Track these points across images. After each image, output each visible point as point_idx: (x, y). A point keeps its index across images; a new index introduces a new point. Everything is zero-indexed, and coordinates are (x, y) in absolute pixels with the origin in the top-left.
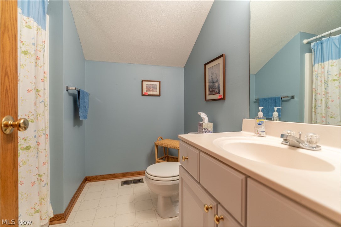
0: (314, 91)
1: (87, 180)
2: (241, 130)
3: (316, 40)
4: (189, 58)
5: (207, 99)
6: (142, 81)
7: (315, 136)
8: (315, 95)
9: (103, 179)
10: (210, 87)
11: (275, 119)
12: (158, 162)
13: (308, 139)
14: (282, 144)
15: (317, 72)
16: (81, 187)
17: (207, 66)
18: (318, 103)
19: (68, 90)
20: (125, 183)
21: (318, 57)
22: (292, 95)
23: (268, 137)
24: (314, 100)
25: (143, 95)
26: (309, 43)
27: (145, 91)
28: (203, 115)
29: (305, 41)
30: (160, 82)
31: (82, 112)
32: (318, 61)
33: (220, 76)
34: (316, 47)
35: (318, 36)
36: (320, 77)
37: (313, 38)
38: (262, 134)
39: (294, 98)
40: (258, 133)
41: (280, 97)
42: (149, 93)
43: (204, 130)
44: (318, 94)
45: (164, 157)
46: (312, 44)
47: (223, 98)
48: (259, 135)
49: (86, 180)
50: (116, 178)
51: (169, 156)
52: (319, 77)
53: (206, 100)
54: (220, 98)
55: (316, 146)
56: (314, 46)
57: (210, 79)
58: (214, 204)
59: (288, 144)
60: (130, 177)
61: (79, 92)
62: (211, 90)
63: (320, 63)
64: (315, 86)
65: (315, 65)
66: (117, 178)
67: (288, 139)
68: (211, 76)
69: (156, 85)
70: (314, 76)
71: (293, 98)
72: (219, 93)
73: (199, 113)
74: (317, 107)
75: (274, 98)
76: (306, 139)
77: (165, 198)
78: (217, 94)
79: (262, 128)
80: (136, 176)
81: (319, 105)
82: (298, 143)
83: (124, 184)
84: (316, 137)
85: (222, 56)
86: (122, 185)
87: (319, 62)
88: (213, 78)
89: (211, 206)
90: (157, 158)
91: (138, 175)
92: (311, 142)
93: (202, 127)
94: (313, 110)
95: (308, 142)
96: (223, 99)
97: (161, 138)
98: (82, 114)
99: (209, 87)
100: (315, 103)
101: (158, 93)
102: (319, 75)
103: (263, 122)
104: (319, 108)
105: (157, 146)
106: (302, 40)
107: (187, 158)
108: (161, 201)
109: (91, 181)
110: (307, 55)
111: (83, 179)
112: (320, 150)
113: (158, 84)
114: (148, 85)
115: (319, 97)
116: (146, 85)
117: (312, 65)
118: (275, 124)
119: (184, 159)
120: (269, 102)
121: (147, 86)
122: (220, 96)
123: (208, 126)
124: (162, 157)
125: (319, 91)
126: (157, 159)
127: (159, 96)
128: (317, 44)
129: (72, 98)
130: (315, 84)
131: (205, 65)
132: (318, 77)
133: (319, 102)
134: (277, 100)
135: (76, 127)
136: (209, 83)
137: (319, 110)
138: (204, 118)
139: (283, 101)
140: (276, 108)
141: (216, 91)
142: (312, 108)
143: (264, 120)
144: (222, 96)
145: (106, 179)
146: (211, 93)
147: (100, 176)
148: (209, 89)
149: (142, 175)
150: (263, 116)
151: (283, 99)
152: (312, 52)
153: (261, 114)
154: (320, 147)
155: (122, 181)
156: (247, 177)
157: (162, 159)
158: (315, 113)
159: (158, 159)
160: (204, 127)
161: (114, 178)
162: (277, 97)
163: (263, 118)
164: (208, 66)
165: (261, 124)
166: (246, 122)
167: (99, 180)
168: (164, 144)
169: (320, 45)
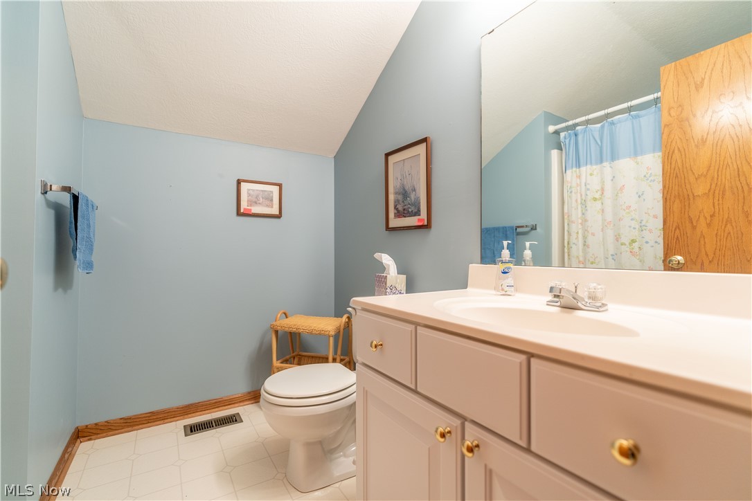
0: (566, 217)
1: (81, 434)
2: (465, 286)
3: (567, 129)
4: (346, 138)
5: (391, 226)
6: (239, 182)
7: (599, 287)
8: (568, 224)
9: (128, 426)
10: (397, 202)
11: (528, 263)
12: (279, 369)
13: (590, 293)
14: (547, 305)
15: (569, 185)
16: (67, 456)
17: (390, 158)
18: (573, 240)
19: (46, 193)
20: (193, 429)
21: (571, 157)
22: (534, 224)
23: (518, 295)
24: (566, 233)
25: (239, 214)
26: (557, 133)
27: (244, 205)
28: (386, 259)
29: (552, 129)
30: (280, 185)
31: (82, 251)
32: (571, 165)
33: (419, 179)
34: (567, 141)
35: (570, 123)
36: (575, 193)
37: (563, 125)
38: (510, 290)
39: (536, 229)
40: (503, 290)
41: (513, 227)
42: (256, 209)
43: (388, 290)
44: (573, 222)
45: (290, 358)
46: (562, 135)
47: (426, 223)
48: (504, 293)
49: (78, 437)
50: (166, 421)
51: (301, 353)
52: (573, 193)
53: (388, 228)
54: (421, 224)
55: (600, 304)
56: (565, 138)
57: (398, 185)
58: (457, 422)
59: (558, 304)
60: (201, 415)
61: (75, 199)
62: (400, 207)
63: (574, 169)
64: (568, 209)
65: (567, 171)
66: (169, 420)
67: (561, 294)
68: (399, 179)
69: (272, 192)
70: (565, 191)
71: (534, 228)
72: (418, 213)
73: (377, 255)
74: (571, 245)
75: (503, 228)
76: (587, 293)
77: (308, 445)
78: (415, 216)
79: (509, 280)
80: (221, 408)
81: (575, 241)
82: (575, 301)
83: (192, 431)
84: (601, 289)
85: (425, 140)
86: (186, 435)
87: (572, 167)
88: (405, 183)
89: (449, 429)
90: (277, 360)
91: (225, 406)
92: (593, 297)
93: (386, 284)
94: (566, 250)
95: (589, 298)
96: (427, 226)
97: (285, 314)
98: (81, 258)
99: (395, 202)
100: (569, 238)
101: (275, 211)
102: (574, 190)
103: (510, 268)
104: (574, 246)
105: (276, 332)
106: (546, 126)
107: (382, 345)
108: (298, 455)
109: (92, 437)
110: (555, 153)
111: (71, 433)
112: (607, 310)
113: (275, 189)
114: (253, 190)
115: (574, 228)
116: (249, 190)
117: (563, 172)
118: (529, 272)
119: (376, 347)
120: (494, 236)
121: (249, 195)
122: (419, 220)
123: (397, 280)
124: (288, 357)
125: (573, 218)
126: (276, 363)
127: (279, 216)
128: (570, 135)
129: (52, 212)
130: (568, 204)
131: (387, 155)
132: (571, 192)
133: (574, 236)
134: (508, 233)
135: (60, 290)
136: (396, 193)
137: (574, 251)
138: (389, 265)
139: (518, 234)
140: (528, 244)
141: (410, 210)
142: (564, 246)
143: (511, 265)
144: (423, 220)
145: (138, 425)
146: (399, 214)
147: (122, 421)
148: (395, 208)
149: (236, 405)
150: (510, 257)
151: (519, 230)
152: (561, 150)
153: (506, 254)
154: (606, 305)
155: (184, 426)
156: (530, 355)
157: (286, 361)
158: (569, 255)
159: (279, 361)
160: (388, 285)
161: (162, 422)
162: (509, 227)
163: (509, 262)
164: (392, 159)
165: (507, 273)
166: (477, 270)
167: (117, 432)
168: (295, 325)
169: (573, 138)
